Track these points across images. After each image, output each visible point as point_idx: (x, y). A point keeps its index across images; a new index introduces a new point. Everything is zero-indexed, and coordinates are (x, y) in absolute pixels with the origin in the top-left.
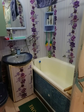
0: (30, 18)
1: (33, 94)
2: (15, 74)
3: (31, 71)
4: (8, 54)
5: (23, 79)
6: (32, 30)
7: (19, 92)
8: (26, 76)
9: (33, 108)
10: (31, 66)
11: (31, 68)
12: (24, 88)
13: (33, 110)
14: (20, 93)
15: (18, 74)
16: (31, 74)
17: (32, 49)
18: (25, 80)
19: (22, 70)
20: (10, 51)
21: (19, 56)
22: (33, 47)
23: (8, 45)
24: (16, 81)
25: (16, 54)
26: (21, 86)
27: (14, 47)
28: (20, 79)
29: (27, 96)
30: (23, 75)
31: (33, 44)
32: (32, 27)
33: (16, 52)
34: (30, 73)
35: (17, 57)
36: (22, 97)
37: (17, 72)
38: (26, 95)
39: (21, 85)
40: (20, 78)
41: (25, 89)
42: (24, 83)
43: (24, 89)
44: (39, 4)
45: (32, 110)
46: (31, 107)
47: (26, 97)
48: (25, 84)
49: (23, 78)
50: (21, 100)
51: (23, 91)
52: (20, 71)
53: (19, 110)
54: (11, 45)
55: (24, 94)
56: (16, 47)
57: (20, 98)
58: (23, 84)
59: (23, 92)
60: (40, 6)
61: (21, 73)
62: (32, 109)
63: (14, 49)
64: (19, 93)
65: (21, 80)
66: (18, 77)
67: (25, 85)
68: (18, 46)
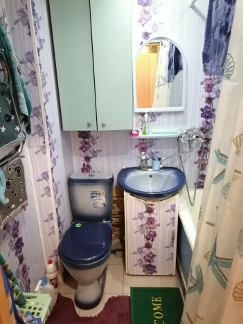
0: (202, 83)
1: (171, 275)
2: (135, 215)
3: (174, 218)
4: (134, 165)
5: (150, 231)
6: (201, 112)
7: (139, 256)
8: (158, 225)
9: (159, 307)
10: (174, 205)
11: (174, 211)
12: (151, 253)
13: (156, 311)
14: (140, 260)
15: (141, 216)
16: (173, 225)
17: (196, 163)
18: (155, 235)
19: (150, 211)
20: (140, 160)
21: (156, 174)
22: (197, 158)
23: (136, 146)
24: (135, 230)
25: (151, 167)
26: (144, 245)
27: (149, 150)
28: (143, 229)
29: (156, 274)
30: (151, 221)
31: (199, 149)
32: (204, 105)
33: (152, 163)
34: (169, 221)
35: (151, 176)
36: (144, 271)
37: (140, 212)
38: (155, 272)
39: (144, 242)
40: (144, 227)
41: (154, 256)
42: (152, 241)
43: (151, 255)
44: (206, 64)
45: (154, 309)
46: (155, 302)
47: (154, 274)
48: (154, 244)
49: (150, 228)
50: (141, 277)
51: (149, 258)
52: (145, 210)
53: (129, 295)
54: (143, 146)
55: (149, 265)
56: (153, 151)
57: (140, 270)
58: (150, 242)
59: (149, 261)
60: (207, 68)
61: (147, 215)
62: (155, 307)
63: (148, 157)
64: (139, 258)
65: (146, 232)
66: (140, 222)
67: (153, 246)
68: (158, 150)
